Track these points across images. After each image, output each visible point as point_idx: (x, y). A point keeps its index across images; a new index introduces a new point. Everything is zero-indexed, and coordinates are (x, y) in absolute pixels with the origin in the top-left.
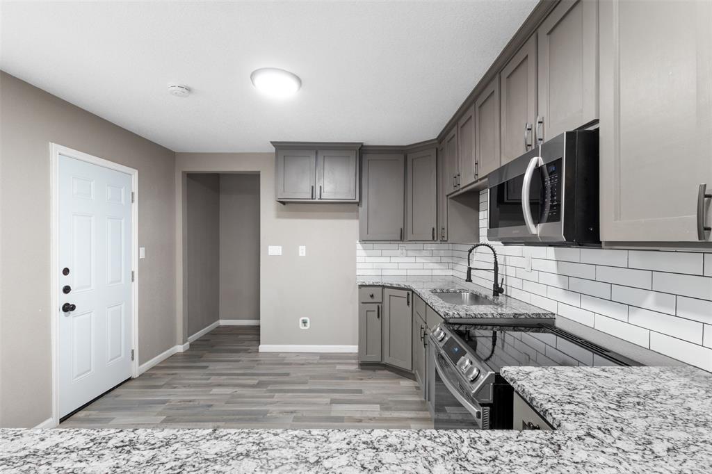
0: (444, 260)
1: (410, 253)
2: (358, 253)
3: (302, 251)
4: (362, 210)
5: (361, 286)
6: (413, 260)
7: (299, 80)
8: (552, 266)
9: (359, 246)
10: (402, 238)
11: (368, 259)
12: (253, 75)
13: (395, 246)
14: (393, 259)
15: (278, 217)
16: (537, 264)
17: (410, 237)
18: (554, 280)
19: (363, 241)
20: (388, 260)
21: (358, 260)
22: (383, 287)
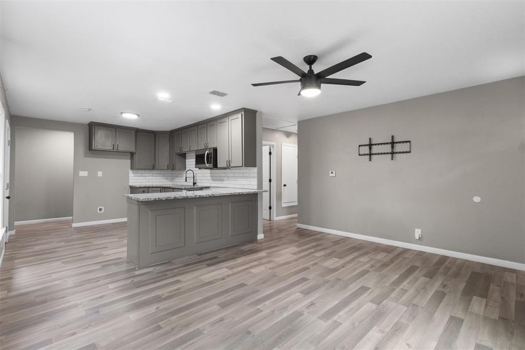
0: (169, 178)
1: (154, 175)
2: (130, 175)
3: (100, 174)
4: (136, 156)
6: (155, 178)
7: (138, 115)
8: (209, 175)
9: (130, 172)
10: (153, 168)
12: (122, 113)
14: (147, 178)
15: (86, 156)
16: (205, 175)
17: (157, 168)
18: (210, 178)
19: (132, 168)
20: (144, 178)
21: (130, 178)
22: (148, 188)
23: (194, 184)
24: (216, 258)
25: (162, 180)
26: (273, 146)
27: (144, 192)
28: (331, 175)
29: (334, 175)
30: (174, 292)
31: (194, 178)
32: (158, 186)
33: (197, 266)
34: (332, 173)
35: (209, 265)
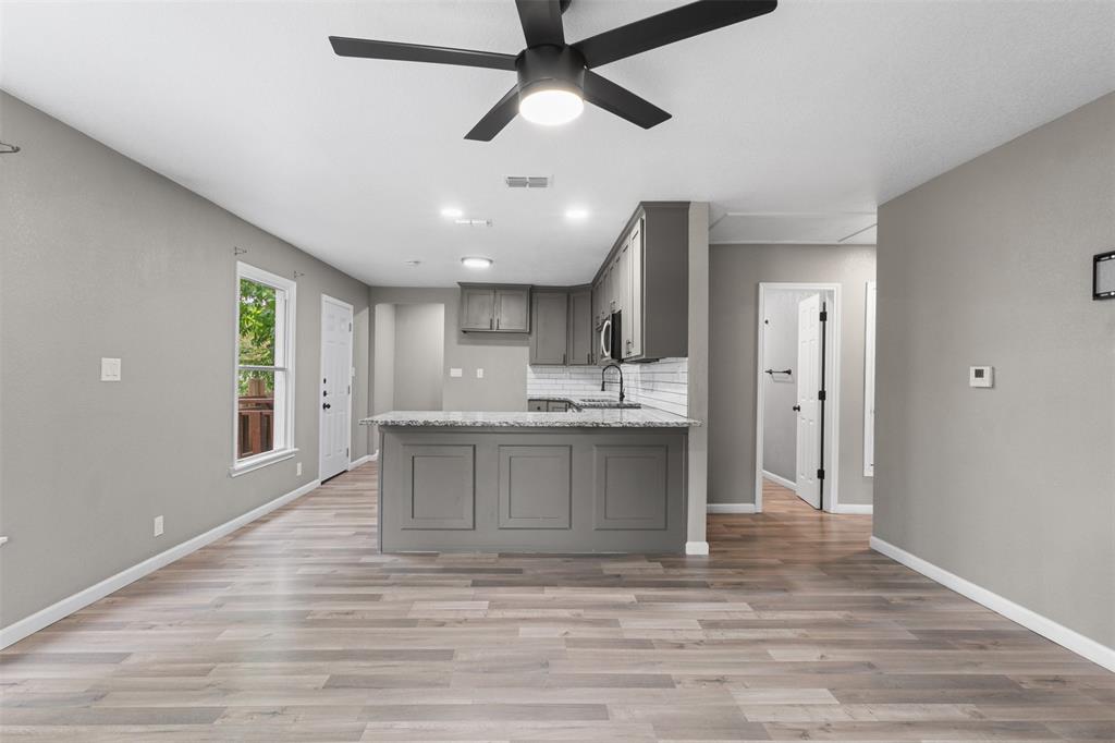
1: (573, 376)
2: (529, 375)
3: (480, 373)
4: (532, 339)
5: (530, 400)
6: (576, 382)
7: (491, 261)
9: (529, 369)
10: (565, 363)
11: (538, 381)
12: (463, 259)
13: (560, 369)
15: (459, 343)
17: (572, 361)
19: (533, 364)
20: (554, 381)
21: (529, 381)
22: (548, 401)
23: (622, 396)
24: (519, 571)
25: (588, 387)
26: (831, 293)
27: (539, 409)
28: (975, 382)
29: (985, 381)
30: (335, 616)
31: (621, 383)
32: (562, 398)
33: (454, 578)
34: (979, 374)
35: (475, 584)
